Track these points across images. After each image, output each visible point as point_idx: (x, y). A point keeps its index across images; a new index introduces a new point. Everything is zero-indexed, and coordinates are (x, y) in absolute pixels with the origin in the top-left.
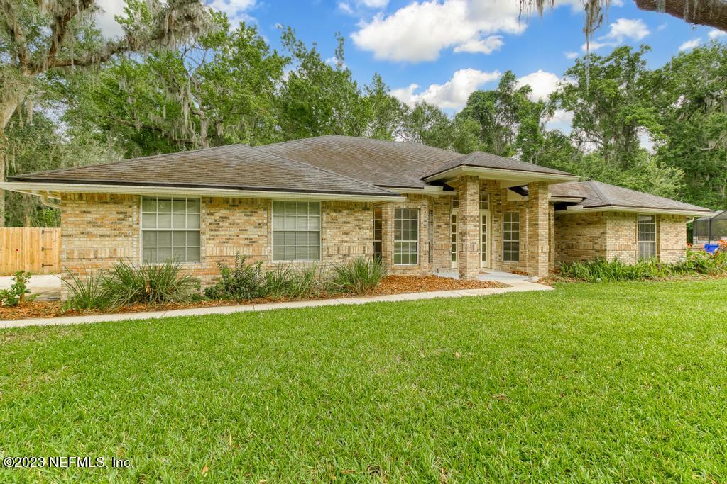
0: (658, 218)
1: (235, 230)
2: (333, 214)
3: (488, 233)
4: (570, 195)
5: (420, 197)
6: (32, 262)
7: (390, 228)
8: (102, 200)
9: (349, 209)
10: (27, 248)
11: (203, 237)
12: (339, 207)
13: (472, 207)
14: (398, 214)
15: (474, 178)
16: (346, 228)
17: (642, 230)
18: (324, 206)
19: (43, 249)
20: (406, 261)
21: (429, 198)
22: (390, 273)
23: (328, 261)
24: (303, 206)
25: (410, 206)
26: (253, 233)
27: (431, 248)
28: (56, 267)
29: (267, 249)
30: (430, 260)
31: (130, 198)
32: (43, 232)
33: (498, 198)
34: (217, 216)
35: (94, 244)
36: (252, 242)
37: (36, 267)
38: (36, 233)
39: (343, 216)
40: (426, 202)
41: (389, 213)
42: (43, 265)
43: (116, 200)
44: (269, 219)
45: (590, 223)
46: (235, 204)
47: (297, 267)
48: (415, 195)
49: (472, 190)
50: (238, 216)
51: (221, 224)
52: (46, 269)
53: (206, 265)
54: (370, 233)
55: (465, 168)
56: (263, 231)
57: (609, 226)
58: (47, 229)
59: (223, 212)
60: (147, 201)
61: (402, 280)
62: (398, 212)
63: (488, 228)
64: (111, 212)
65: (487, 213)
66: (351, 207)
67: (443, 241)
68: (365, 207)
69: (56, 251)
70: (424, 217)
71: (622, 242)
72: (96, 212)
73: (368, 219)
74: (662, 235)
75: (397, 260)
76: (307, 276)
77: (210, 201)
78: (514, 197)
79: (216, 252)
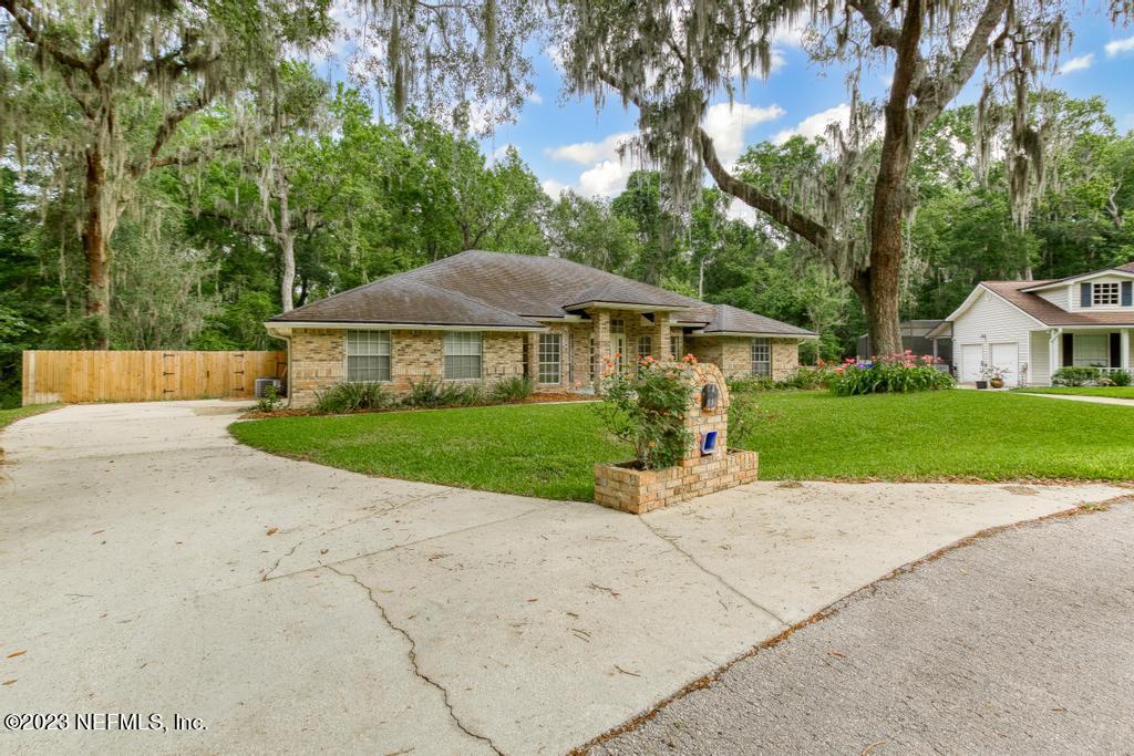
0: (771, 341)
1: (416, 355)
2: (491, 342)
3: (624, 355)
4: (697, 320)
5: (562, 324)
6: (154, 388)
7: (535, 351)
8: (320, 333)
9: (502, 337)
10: (149, 372)
11: (394, 361)
12: (495, 336)
13: (604, 334)
14: (542, 340)
15: (605, 310)
16: (501, 353)
17: (757, 351)
18: (484, 336)
19: (165, 374)
20: (549, 381)
21: (570, 325)
22: (536, 391)
23: (487, 379)
24: (467, 335)
25: (553, 332)
26: (430, 357)
27: (572, 368)
28: (177, 393)
29: (440, 371)
30: (571, 380)
31: (340, 331)
32: (165, 355)
33: (632, 322)
34: (403, 344)
35: (315, 366)
36: (429, 364)
37: (158, 392)
38: (157, 358)
39: (499, 343)
40: (566, 329)
41: (535, 339)
42: (165, 391)
43: (330, 332)
44: (442, 346)
45: (712, 346)
46: (416, 334)
47: (465, 383)
48: (557, 323)
49: (604, 320)
50: (419, 344)
51: (407, 350)
52: (168, 395)
53: (395, 382)
54: (520, 357)
55: (596, 304)
56: (437, 356)
57: (725, 348)
58: (168, 352)
59: (408, 341)
60: (352, 333)
61: (546, 395)
62: (542, 337)
63: (624, 350)
64: (327, 342)
65: (622, 336)
66: (505, 336)
67: (583, 362)
68: (516, 336)
69: (178, 376)
70: (564, 342)
71: (737, 362)
72: (317, 342)
73: (519, 345)
74: (775, 357)
75: (542, 379)
76: (476, 389)
77: (398, 333)
78: (646, 322)
79: (403, 372)
